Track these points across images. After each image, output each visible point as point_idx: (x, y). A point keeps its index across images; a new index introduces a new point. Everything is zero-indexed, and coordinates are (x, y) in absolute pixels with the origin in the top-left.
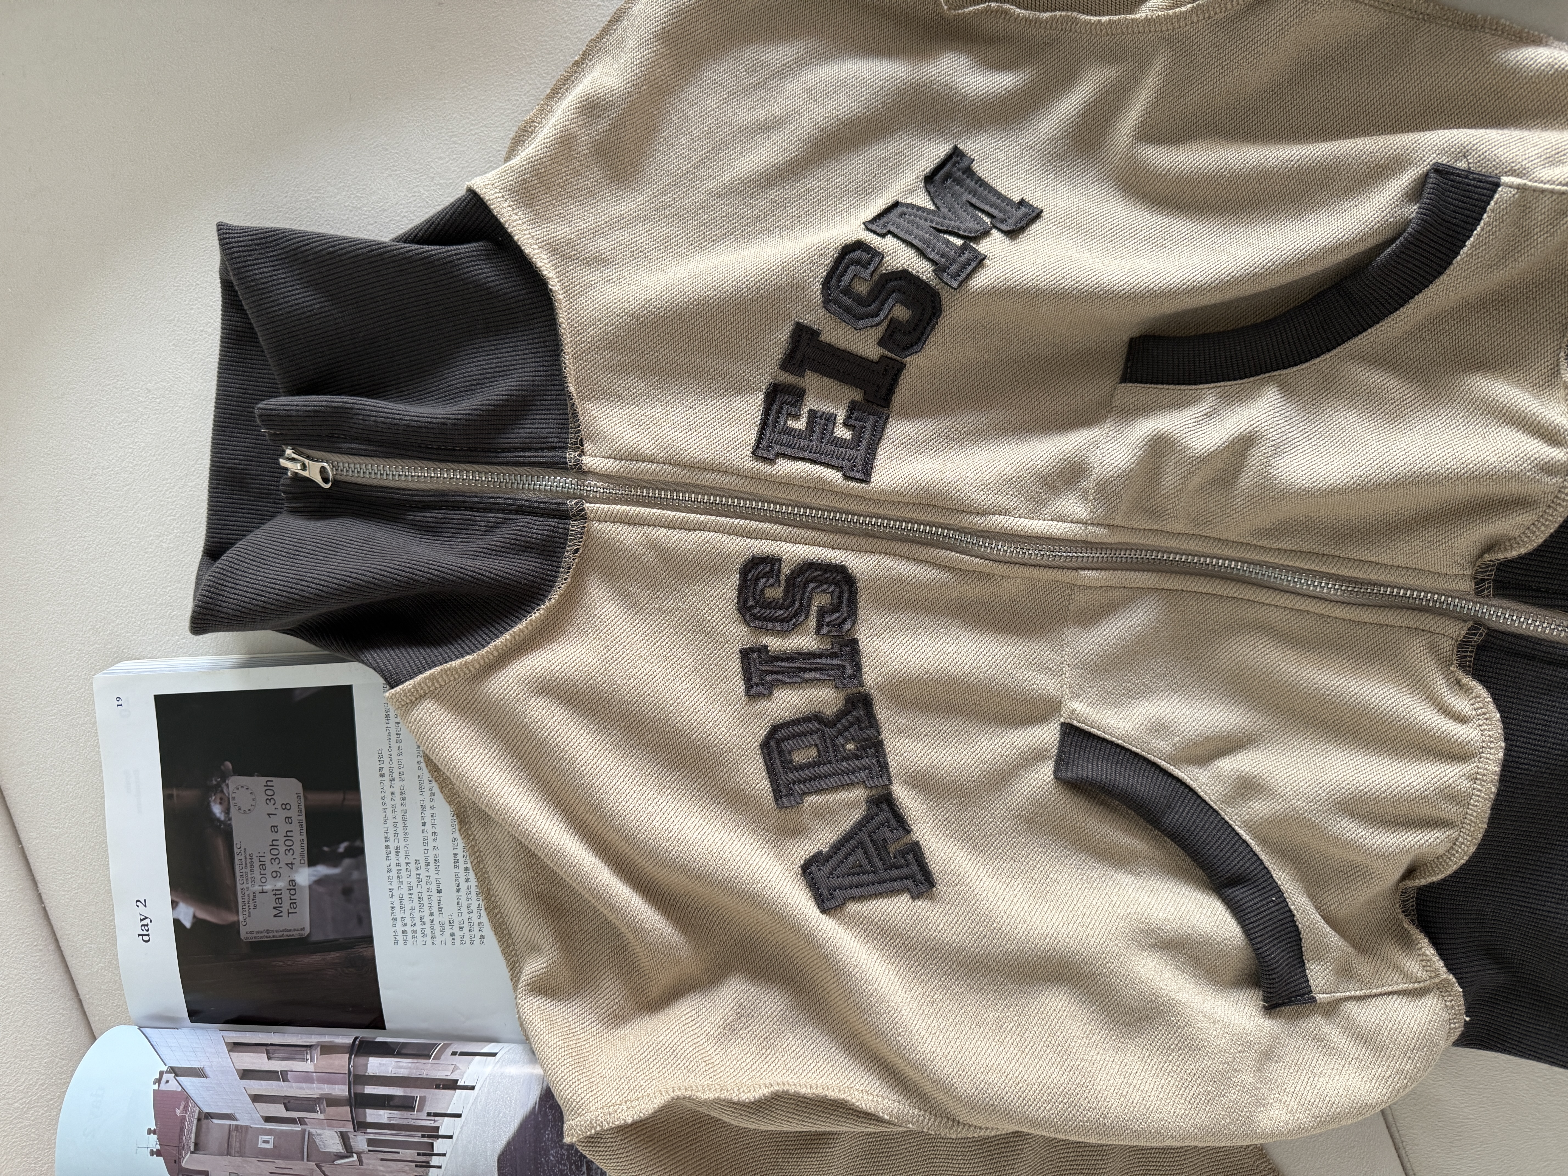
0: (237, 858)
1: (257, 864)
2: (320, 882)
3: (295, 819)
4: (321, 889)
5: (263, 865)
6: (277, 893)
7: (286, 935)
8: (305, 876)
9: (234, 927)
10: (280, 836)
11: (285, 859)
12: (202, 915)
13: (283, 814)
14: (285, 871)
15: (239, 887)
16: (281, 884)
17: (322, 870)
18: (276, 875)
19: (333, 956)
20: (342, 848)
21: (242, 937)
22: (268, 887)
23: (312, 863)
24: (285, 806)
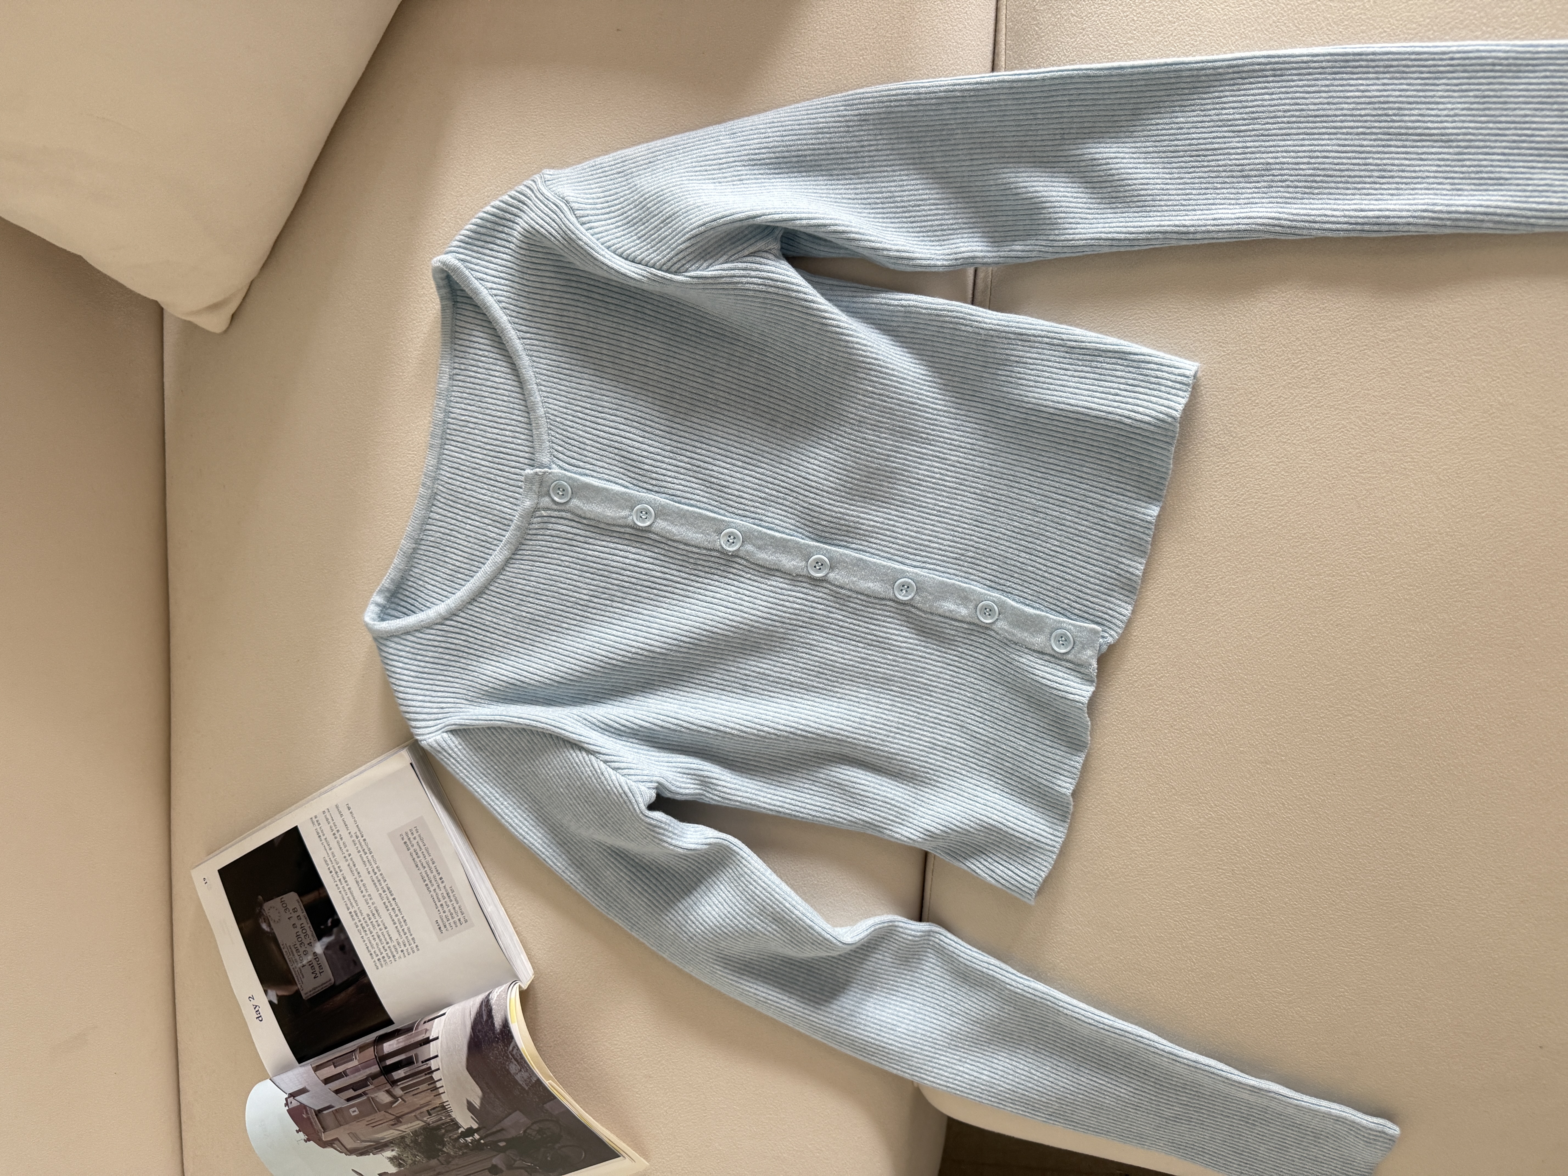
0: (284, 951)
1: (294, 950)
2: (328, 948)
3: (302, 915)
4: (330, 952)
5: (297, 950)
6: (310, 963)
7: (325, 987)
8: (319, 948)
9: (298, 992)
10: (299, 929)
11: (306, 942)
12: (281, 993)
13: (295, 915)
14: (308, 949)
15: (291, 968)
16: (310, 957)
17: (326, 940)
18: (306, 953)
19: (351, 989)
20: (329, 924)
21: (304, 997)
22: (305, 962)
23: (319, 939)
24: (295, 910)
